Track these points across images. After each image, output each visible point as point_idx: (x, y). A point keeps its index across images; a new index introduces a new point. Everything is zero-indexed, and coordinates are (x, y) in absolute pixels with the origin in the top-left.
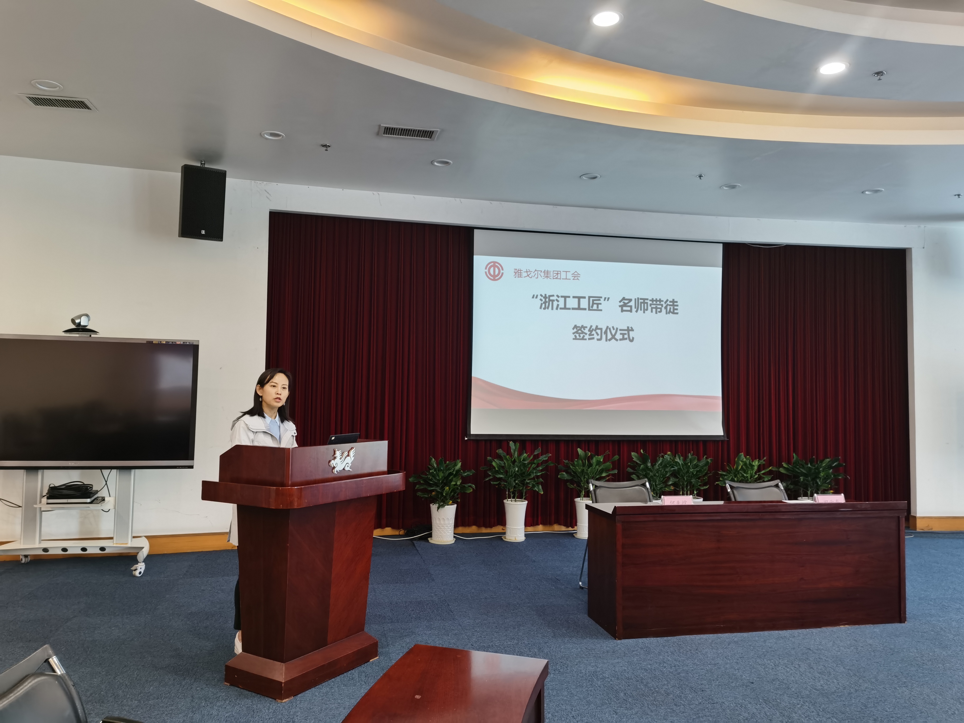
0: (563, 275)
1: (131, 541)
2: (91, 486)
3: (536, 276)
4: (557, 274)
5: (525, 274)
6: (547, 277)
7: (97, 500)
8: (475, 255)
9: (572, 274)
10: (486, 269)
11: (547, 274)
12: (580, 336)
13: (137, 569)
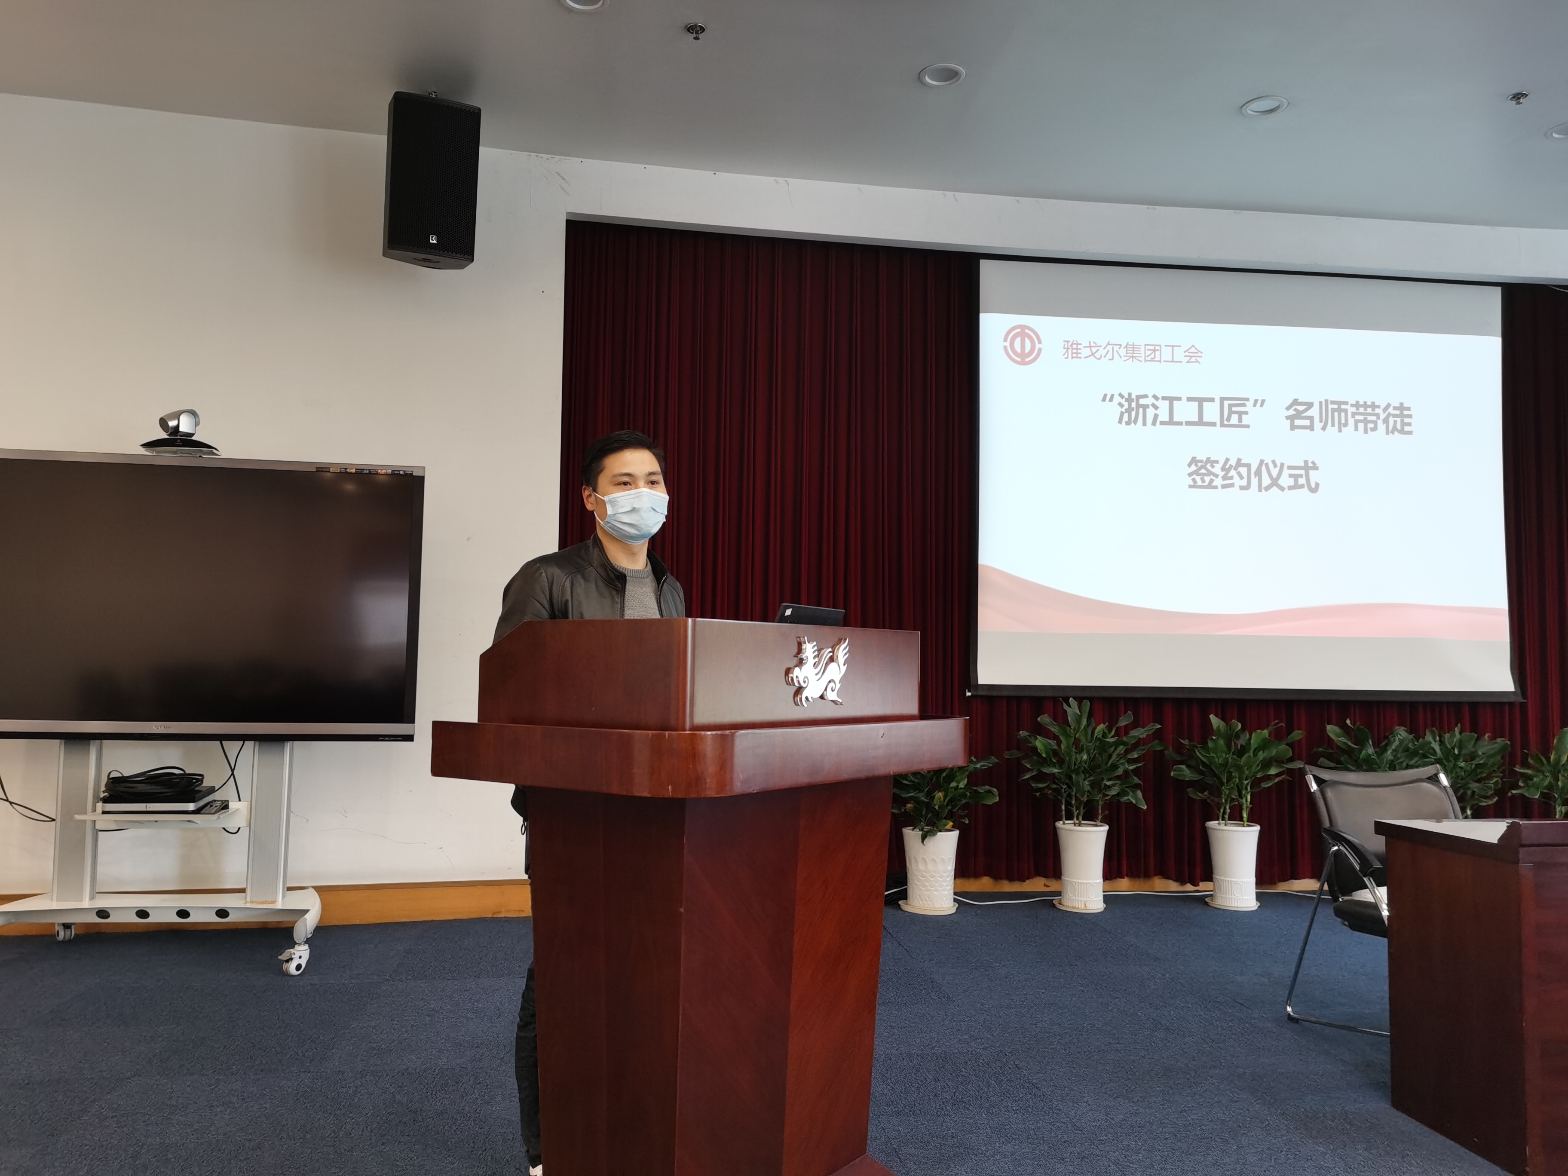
0: (1166, 353)
1: (284, 897)
2: (200, 777)
3: (1110, 356)
4: (1154, 351)
5: (1086, 352)
6: (1132, 357)
7: (211, 806)
8: (982, 313)
9: (1185, 352)
10: (1005, 340)
11: (1133, 351)
12: (1203, 481)
13: (291, 959)
